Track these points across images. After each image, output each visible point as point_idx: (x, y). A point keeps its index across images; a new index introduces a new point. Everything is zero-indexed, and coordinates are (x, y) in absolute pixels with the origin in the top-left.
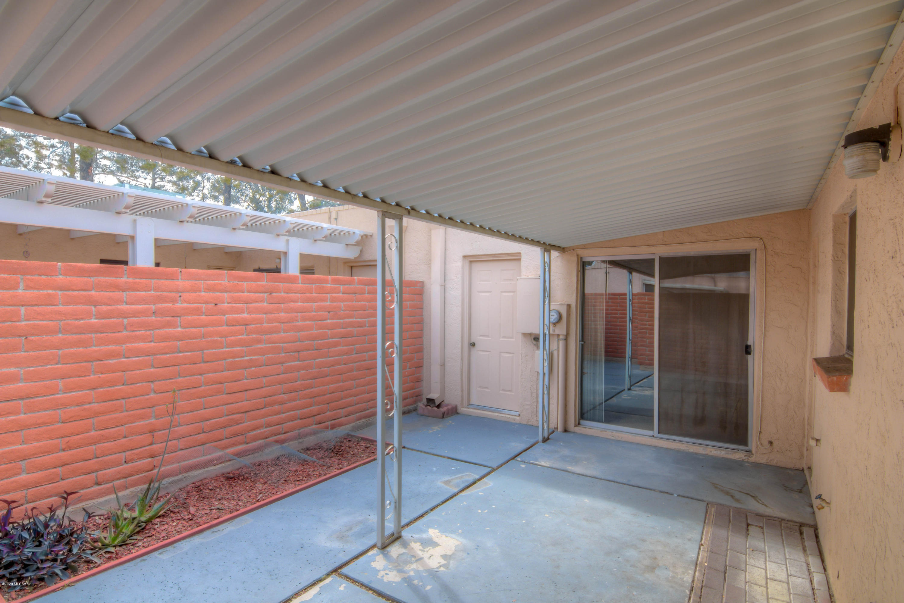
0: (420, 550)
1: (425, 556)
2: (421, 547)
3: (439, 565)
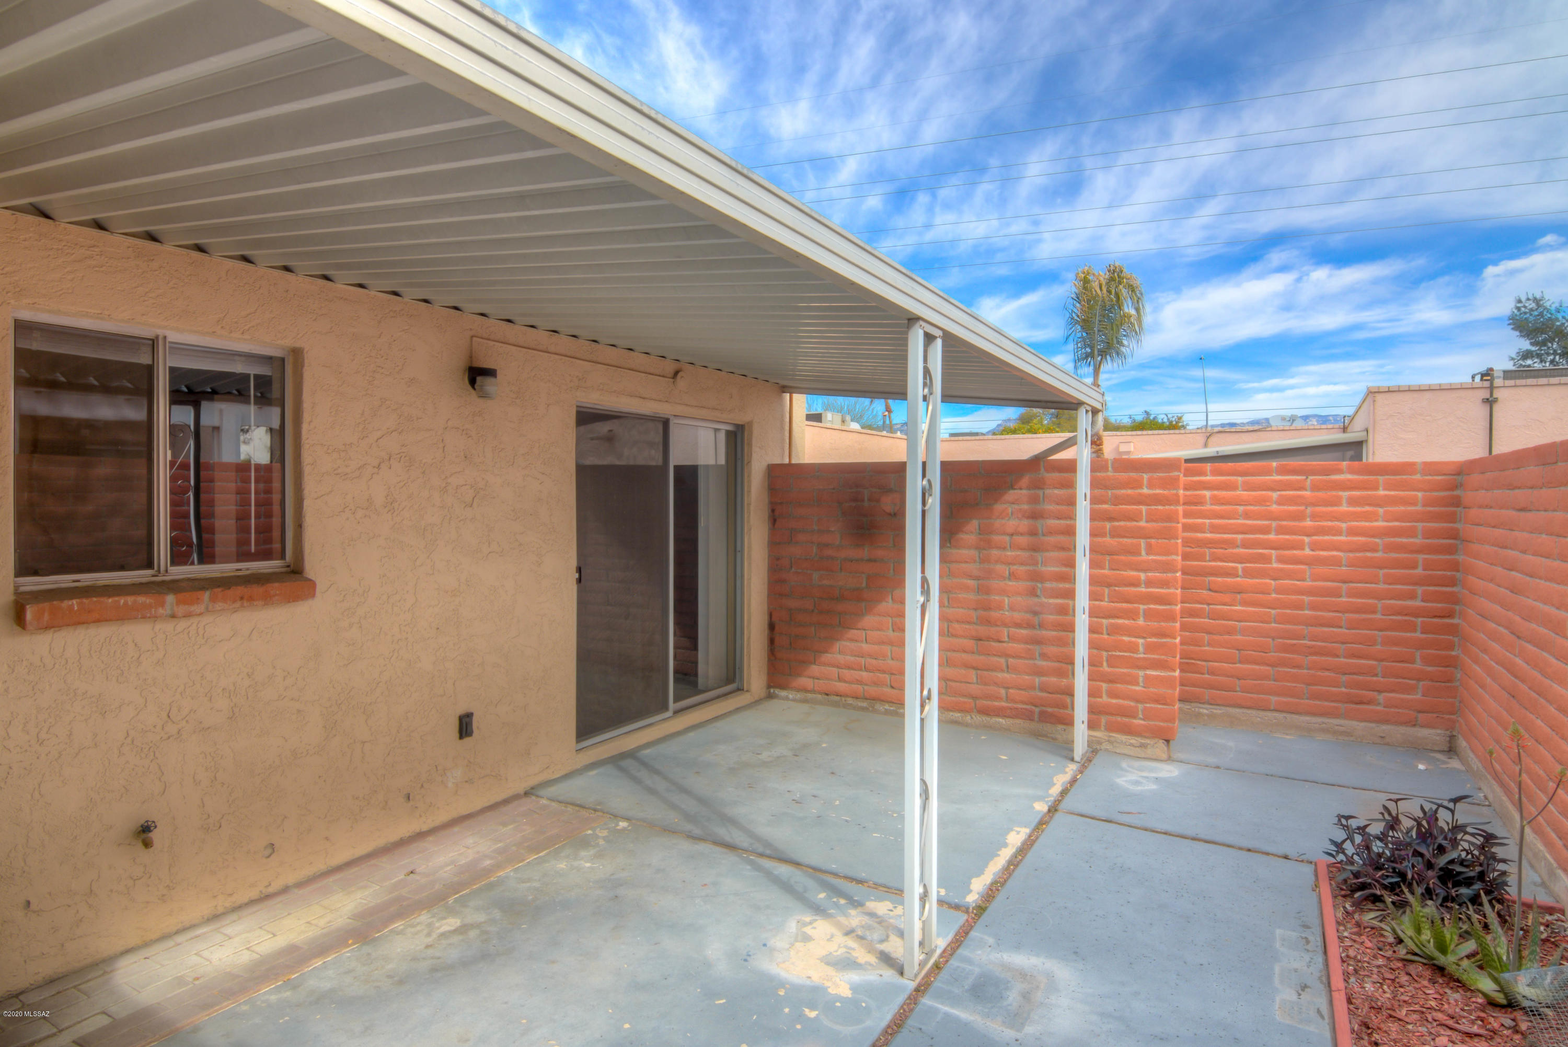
0: (854, 949)
1: (840, 939)
2: (855, 954)
3: (814, 925)
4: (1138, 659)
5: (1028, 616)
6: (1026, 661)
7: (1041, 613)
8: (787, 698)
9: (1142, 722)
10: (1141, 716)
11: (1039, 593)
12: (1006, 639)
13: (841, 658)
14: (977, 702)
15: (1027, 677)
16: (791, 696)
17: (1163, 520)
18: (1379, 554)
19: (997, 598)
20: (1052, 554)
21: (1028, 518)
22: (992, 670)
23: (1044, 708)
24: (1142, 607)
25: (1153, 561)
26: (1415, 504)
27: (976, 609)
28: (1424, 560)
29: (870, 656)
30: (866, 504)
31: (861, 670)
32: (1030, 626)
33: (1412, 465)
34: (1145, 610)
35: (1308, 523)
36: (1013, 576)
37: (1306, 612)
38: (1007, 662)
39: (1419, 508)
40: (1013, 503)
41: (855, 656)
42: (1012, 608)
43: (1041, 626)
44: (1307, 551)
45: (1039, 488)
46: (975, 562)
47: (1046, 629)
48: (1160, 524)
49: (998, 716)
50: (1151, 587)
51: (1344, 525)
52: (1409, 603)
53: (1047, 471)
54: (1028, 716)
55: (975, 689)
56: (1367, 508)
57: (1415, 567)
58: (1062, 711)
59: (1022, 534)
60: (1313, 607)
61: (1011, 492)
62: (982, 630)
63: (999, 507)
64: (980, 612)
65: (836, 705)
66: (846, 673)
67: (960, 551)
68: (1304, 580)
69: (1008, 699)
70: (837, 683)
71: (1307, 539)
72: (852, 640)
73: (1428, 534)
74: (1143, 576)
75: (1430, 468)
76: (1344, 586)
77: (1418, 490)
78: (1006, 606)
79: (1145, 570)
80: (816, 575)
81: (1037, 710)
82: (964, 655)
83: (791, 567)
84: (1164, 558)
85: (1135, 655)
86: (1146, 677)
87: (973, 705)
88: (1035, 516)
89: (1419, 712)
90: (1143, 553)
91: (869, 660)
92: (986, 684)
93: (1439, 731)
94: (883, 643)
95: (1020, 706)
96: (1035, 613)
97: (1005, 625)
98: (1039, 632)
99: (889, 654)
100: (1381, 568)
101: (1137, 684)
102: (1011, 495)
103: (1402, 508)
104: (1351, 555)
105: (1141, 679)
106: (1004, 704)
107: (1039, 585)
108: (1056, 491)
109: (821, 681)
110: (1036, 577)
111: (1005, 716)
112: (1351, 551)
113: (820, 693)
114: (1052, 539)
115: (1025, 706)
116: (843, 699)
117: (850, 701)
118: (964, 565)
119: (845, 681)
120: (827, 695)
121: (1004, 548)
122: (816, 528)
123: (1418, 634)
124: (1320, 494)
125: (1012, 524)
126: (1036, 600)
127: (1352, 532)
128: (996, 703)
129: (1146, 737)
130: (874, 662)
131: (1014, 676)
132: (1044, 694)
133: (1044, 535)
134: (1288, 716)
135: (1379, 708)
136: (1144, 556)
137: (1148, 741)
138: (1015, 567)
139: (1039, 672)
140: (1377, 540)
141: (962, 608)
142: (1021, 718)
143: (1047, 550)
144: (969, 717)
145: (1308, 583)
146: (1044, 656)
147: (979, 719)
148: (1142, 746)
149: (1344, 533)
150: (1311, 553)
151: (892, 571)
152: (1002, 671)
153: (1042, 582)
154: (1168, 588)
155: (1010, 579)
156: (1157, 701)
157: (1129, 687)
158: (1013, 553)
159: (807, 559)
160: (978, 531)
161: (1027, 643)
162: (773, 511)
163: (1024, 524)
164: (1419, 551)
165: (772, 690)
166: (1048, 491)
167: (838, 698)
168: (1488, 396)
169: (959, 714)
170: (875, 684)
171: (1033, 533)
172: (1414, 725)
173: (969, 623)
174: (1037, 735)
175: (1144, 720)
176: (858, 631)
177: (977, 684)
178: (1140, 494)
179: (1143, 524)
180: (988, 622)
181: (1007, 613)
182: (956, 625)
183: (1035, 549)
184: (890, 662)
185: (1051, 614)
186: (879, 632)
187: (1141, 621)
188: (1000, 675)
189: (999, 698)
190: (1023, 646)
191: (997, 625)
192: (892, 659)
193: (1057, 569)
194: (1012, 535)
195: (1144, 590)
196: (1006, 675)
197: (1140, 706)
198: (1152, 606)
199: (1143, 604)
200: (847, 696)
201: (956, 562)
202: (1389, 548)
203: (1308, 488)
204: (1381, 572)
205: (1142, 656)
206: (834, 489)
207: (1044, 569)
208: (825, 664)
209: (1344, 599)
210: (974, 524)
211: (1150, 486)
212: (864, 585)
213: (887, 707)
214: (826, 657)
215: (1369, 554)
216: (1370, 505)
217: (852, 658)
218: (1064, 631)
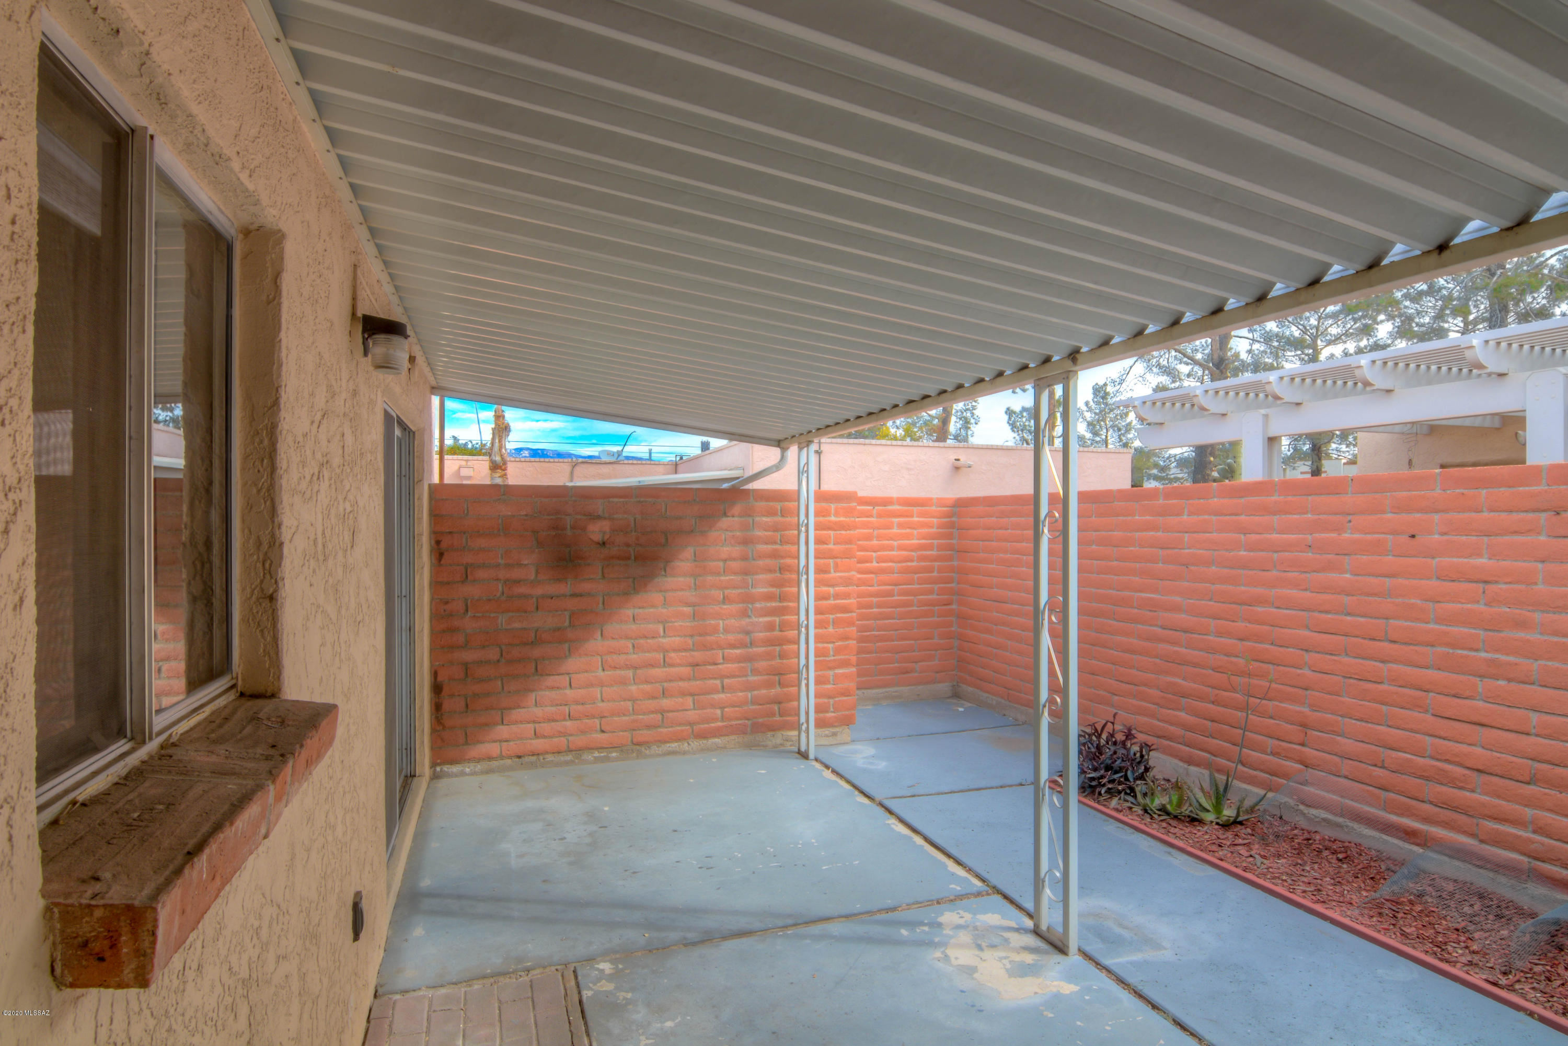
4: (829, 661)
5: (741, 636)
6: (740, 679)
7: (752, 632)
8: (463, 774)
9: (833, 714)
10: (832, 710)
11: (750, 613)
12: (722, 661)
13: (538, 712)
14: (695, 727)
15: (741, 694)
16: (467, 770)
17: (846, 543)
18: (914, 564)
19: (712, 622)
20: (761, 576)
21: (739, 543)
22: (709, 693)
23: (755, 720)
24: (832, 617)
25: (841, 577)
26: (932, 527)
27: (692, 636)
28: (938, 565)
29: (577, 702)
30: (569, 532)
31: (565, 719)
32: (743, 645)
33: (931, 499)
34: (834, 619)
35: (875, 542)
36: (726, 600)
37: (875, 610)
38: (722, 683)
39: (935, 530)
40: (727, 530)
41: (557, 705)
42: (726, 631)
43: (752, 644)
44: (875, 564)
45: (749, 516)
46: (690, 588)
47: (757, 647)
48: (843, 546)
49: (714, 736)
50: (838, 599)
51: (895, 543)
52: (930, 597)
53: (756, 500)
54: (740, 731)
55: (692, 715)
56: (908, 530)
57: (933, 572)
58: (771, 719)
59: (734, 559)
60: (879, 606)
61: (724, 519)
62: (698, 655)
63: (713, 534)
64: (697, 638)
65: (533, 766)
66: (545, 728)
67: (675, 579)
68: (872, 586)
69: (723, 718)
70: (533, 741)
71: (874, 554)
72: (552, 688)
73: (940, 547)
74: (831, 590)
75: (941, 502)
76: (896, 588)
77: (934, 517)
78: (721, 629)
79: (833, 586)
80: (502, 619)
81: (749, 723)
82: (681, 684)
83: (467, 611)
84: (846, 574)
85: (827, 659)
86: (836, 675)
87: (691, 731)
88: (746, 542)
89: (937, 672)
90: (832, 571)
91: (573, 707)
92: (703, 708)
93: (947, 684)
94: (592, 685)
95: (734, 723)
96: (748, 633)
97: (721, 647)
98: (751, 650)
99: (599, 696)
100: (916, 573)
101: (829, 683)
102: (725, 522)
103: (926, 530)
104: (899, 565)
105: (831, 678)
106: (720, 724)
107: (750, 606)
108: (764, 519)
109: (511, 743)
110: (748, 599)
111: (721, 735)
112: (899, 562)
113: (510, 757)
114: (761, 563)
115: (740, 722)
116: (541, 757)
117: (550, 758)
118: (681, 593)
119: (544, 737)
120: (519, 757)
121: (719, 574)
122: (501, 561)
123: (935, 619)
124: (882, 520)
125: (726, 550)
126: (748, 620)
127: (900, 548)
128: (713, 725)
129: (836, 726)
130: (580, 707)
131: (729, 695)
132: (757, 707)
133: (754, 559)
134: (865, 691)
135: (916, 674)
136: (833, 574)
137: (837, 729)
138: (729, 591)
139: (750, 687)
140: (913, 553)
141: (679, 636)
142: (736, 734)
143: (757, 573)
144: (686, 744)
145: (876, 588)
146: (755, 672)
147: (695, 744)
148: (834, 734)
149: (896, 549)
150: (877, 565)
151: (601, 606)
152: (718, 692)
153: (752, 603)
154: (850, 599)
155: (724, 603)
156: (843, 694)
157: (823, 686)
158: (727, 578)
159: (490, 600)
160: (693, 558)
161: (740, 662)
162: (438, 542)
163: (737, 550)
164: (935, 560)
165: (438, 769)
166: (757, 519)
167: (534, 758)
168: (818, 449)
169: (676, 744)
170: (583, 732)
171: (745, 558)
172: (934, 683)
173: (685, 650)
174: (750, 746)
175: (834, 712)
176: (560, 677)
177: (694, 709)
178: (830, 522)
179: (831, 546)
180: (705, 647)
181: (721, 635)
182: (673, 655)
183: (746, 572)
184: (601, 704)
185: (761, 632)
186: (586, 674)
187: (831, 629)
188: (716, 696)
189: (715, 720)
190: (736, 665)
191: (713, 649)
192: (603, 701)
193: (765, 590)
194: (726, 560)
195: (833, 602)
196: (722, 696)
197: (831, 701)
198: (839, 615)
199: (832, 614)
200: (547, 753)
201: (673, 590)
202: (922, 559)
203: (875, 515)
204: (916, 576)
205: (832, 658)
206: (526, 515)
207: (754, 590)
208: (516, 722)
209: (896, 598)
210: (689, 552)
211: (836, 514)
212: (567, 623)
213: (596, 754)
214: (516, 714)
215: (909, 564)
216: (909, 528)
217: (554, 709)
218: (773, 645)
